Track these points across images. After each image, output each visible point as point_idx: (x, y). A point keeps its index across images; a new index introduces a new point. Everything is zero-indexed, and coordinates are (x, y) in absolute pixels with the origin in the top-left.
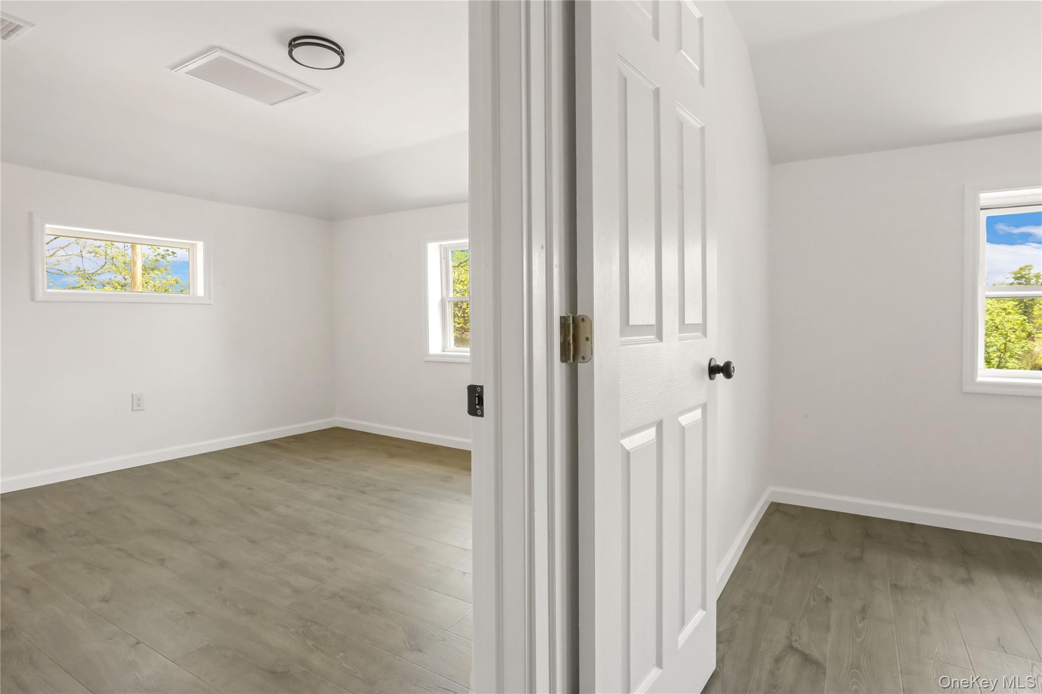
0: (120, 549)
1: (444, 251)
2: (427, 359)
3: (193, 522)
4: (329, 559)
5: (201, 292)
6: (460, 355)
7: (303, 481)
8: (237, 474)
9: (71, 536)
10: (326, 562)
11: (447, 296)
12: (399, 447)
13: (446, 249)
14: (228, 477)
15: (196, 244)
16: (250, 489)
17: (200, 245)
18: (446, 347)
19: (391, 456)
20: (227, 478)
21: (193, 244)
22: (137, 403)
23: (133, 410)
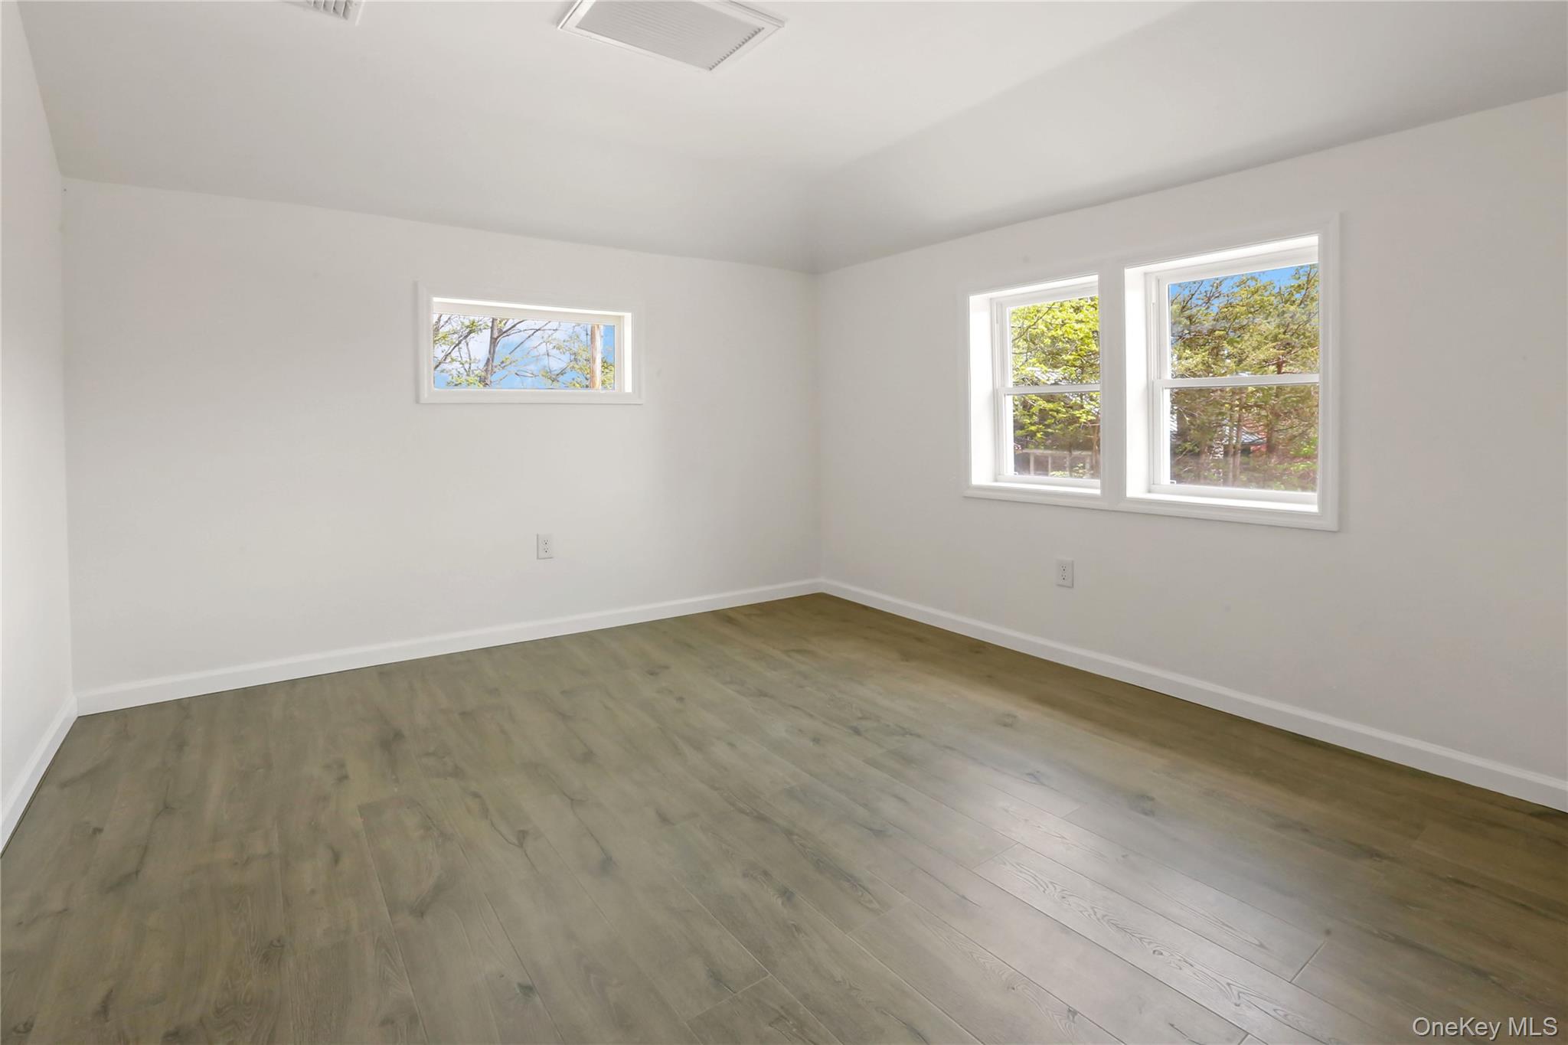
0: (476, 795)
1: (997, 308)
2: (969, 493)
3: (588, 757)
4: (786, 894)
5: (628, 388)
6: (1022, 489)
7: (762, 694)
8: (666, 667)
9: (428, 754)
10: (780, 901)
11: (1003, 385)
12: (920, 640)
13: (1001, 305)
14: (653, 671)
15: (623, 317)
16: (681, 699)
17: (628, 316)
18: (1000, 474)
19: (906, 656)
20: (652, 674)
21: (620, 317)
22: (543, 548)
23: (538, 558)
